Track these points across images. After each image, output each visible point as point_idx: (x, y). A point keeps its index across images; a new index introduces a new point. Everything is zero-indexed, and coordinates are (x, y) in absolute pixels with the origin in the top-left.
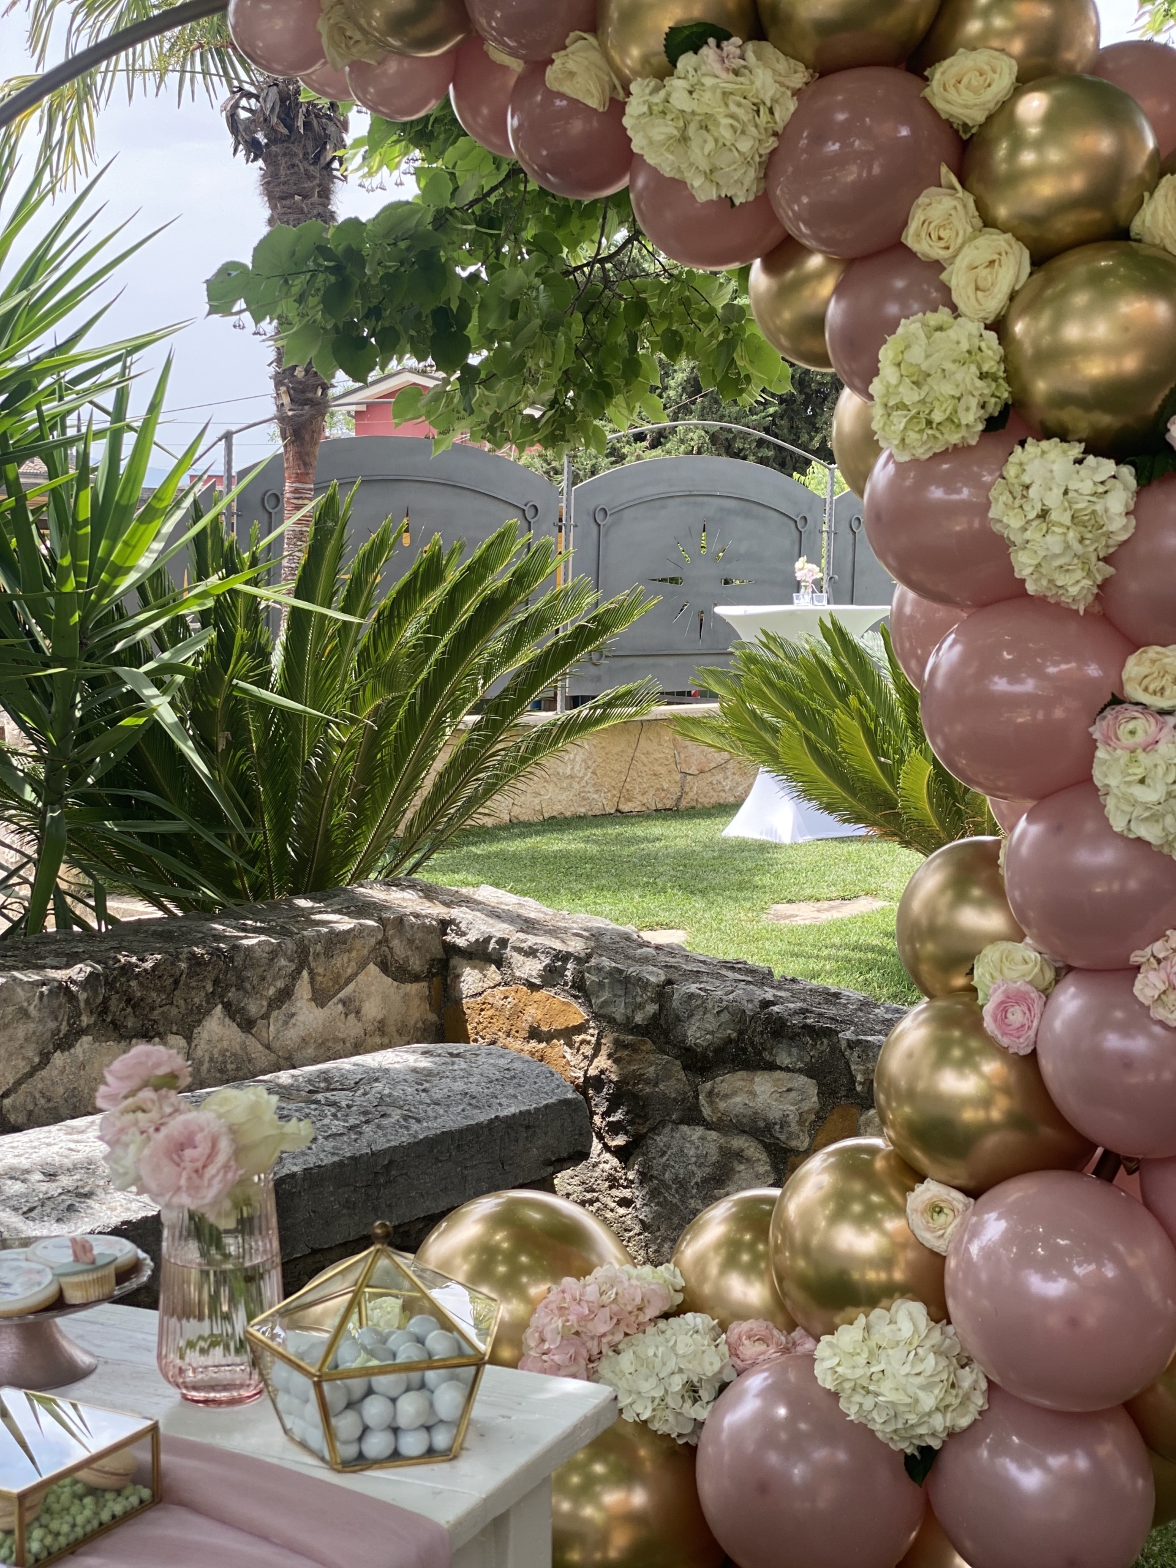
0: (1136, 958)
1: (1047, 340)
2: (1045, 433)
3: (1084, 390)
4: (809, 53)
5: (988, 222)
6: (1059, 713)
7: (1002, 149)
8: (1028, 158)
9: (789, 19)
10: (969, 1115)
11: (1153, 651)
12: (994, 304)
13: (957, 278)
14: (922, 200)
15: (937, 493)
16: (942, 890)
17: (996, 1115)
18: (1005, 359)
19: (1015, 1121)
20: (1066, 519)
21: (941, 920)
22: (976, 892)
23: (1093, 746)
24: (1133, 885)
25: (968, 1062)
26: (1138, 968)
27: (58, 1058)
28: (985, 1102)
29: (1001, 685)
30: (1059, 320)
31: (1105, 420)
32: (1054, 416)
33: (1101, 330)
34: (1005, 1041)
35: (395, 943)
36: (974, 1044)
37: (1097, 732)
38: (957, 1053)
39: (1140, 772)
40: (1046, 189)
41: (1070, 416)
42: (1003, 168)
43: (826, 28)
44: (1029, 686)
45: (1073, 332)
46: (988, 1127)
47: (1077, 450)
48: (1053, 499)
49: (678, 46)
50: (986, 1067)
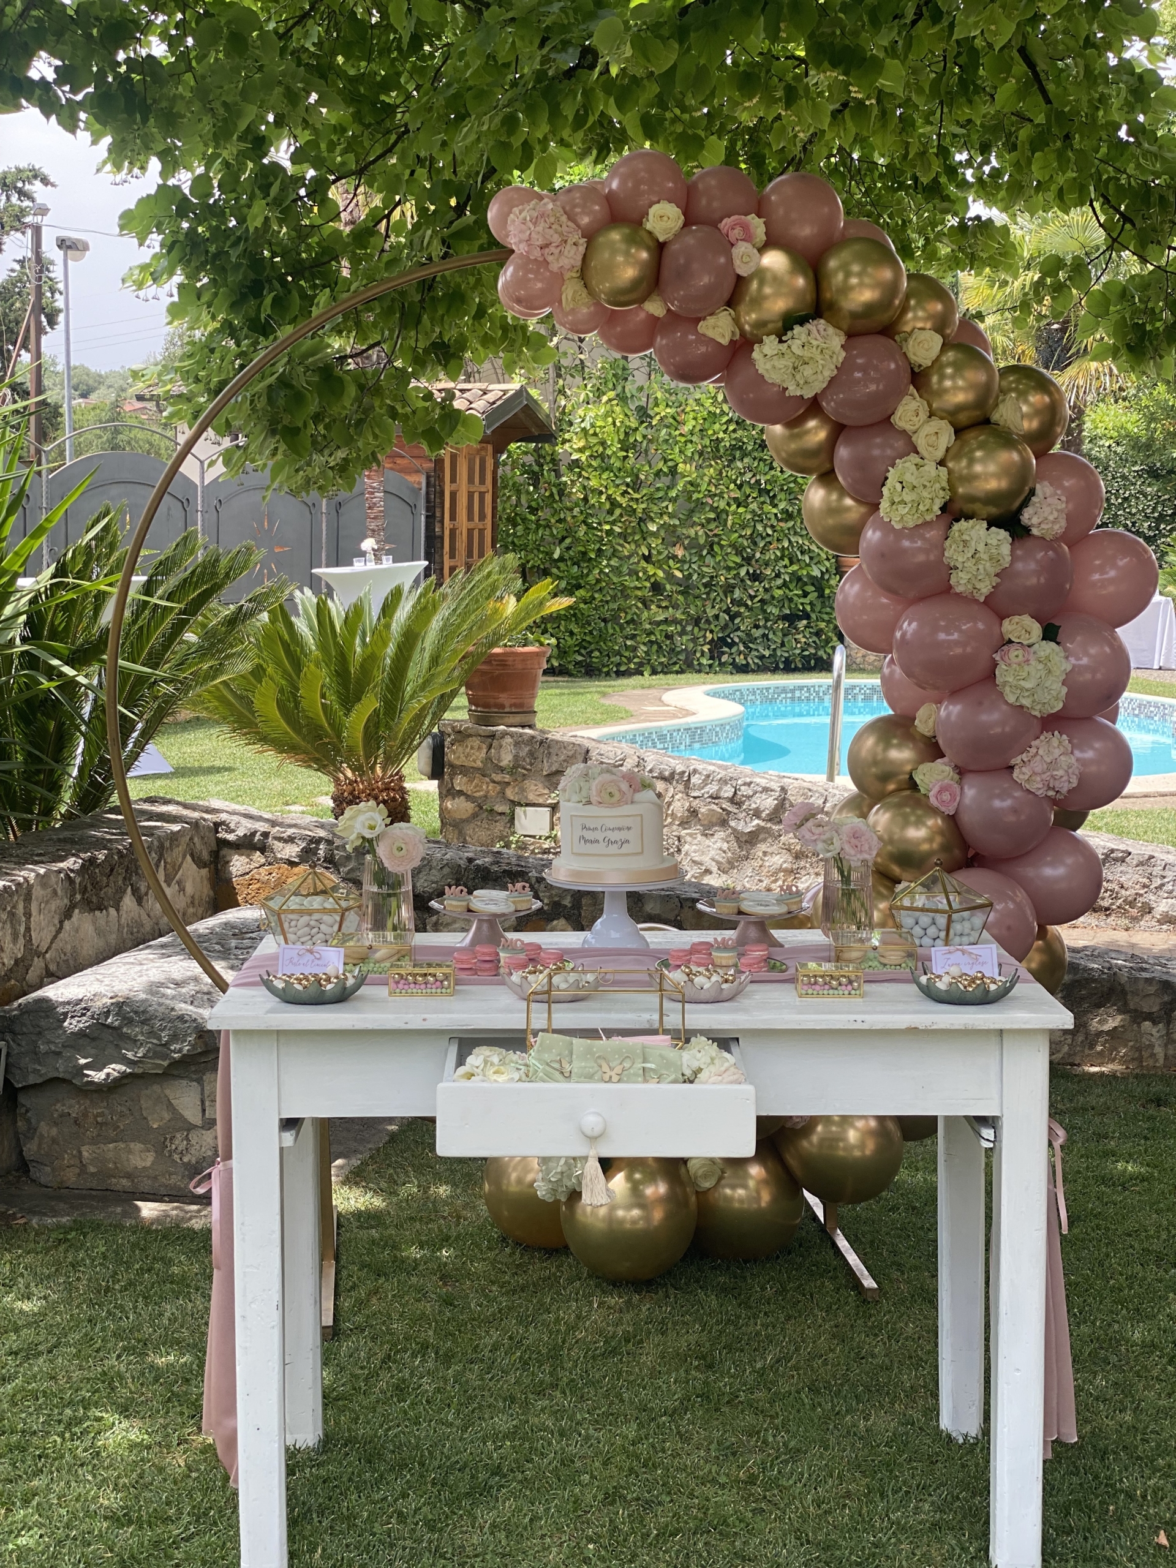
0: (1013, 762)
1: (965, 471)
2: (968, 517)
3: (981, 495)
4: (845, 327)
5: (931, 415)
6: (969, 650)
7: (935, 379)
8: (948, 383)
9: (840, 309)
10: (925, 847)
11: (1016, 618)
12: (940, 454)
13: (920, 441)
14: (904, 402)
15: (906, 543)
16: (877, 743)
17: (935, 846)
18: (949, 481)
19: (945, 848)
20: (985, 557)
21: (880, 757)
22: (895, 741)
23: (995, 665)
24: (1007, 729)
25: (919, 823)
26: (1012, 768)
27: (67, 924)
28: (930, 840)
29: (942, 636)
30: (972, 461)
31: (993, 510)
32: (968, 507)
33: (992, 468)
34: (943, 809)
35: (196, 840)
36: (919, 812)
37: (997, 657)
38: (913, 819)
39: (1025, 674)
40: (960, 398)
41: (977, 507)
42: (935, 387)
43: (855, 316)
44: (955, 636)
45: (978, 468)
46: (931, 853)
47: (985, 524)
48: (981, 547)
49: (789, 322)
50: (930, 822)
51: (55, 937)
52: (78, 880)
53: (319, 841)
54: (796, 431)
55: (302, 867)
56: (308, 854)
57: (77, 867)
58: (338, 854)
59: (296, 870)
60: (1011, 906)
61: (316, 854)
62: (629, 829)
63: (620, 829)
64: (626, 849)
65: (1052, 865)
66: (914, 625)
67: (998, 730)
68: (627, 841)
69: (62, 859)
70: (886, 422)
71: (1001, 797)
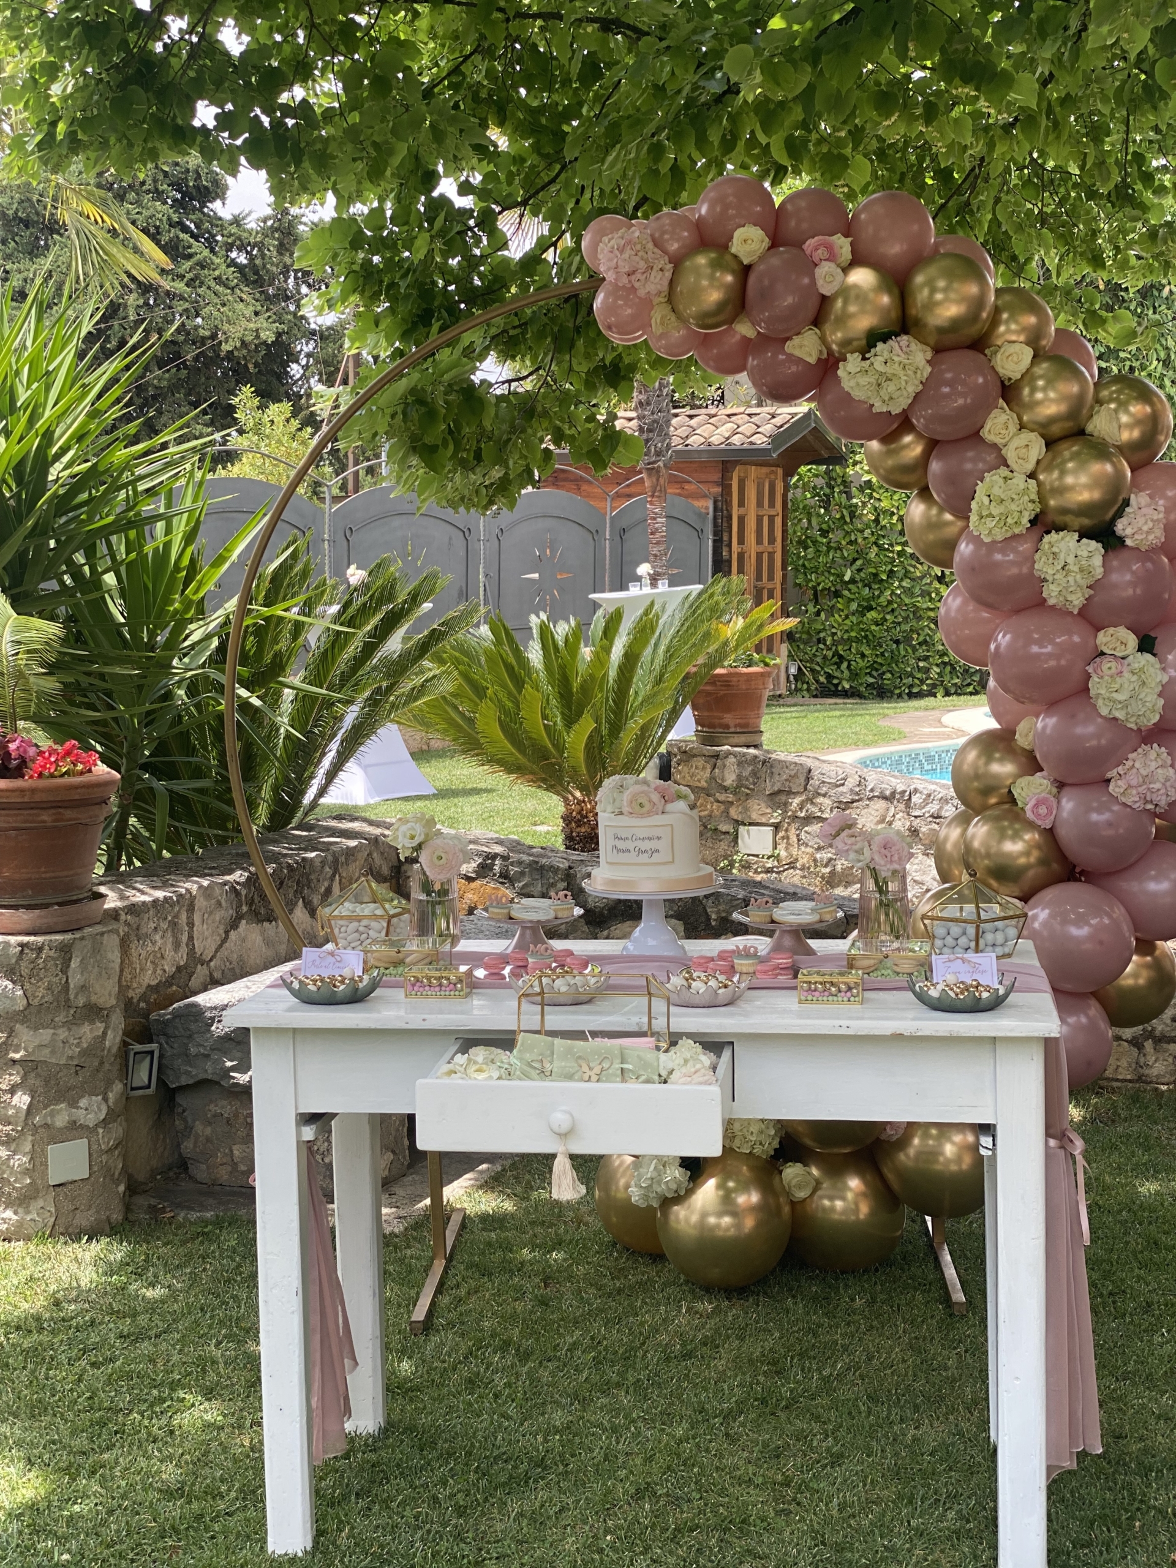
0: (1109, 775)
1: (1057, 483)
2: (1059, 529)
3: (1074, 507)
4: (932, 342)
5: (1022, 427)
6: (1063, 662)
7: (1026, 391)
8: (1039, 396)
9: (925, 325)
10: (1022, 861)
11: (1111, 630)
12: (1030, 466)
13: (1010, 454)
14: (992, 415)
15: (998, 557)
16: (979, 757)
17: (1032, 860)
18: (1039, 493)
19: (1042, 862)
20: (1076, 569)
21: (981, 771)
22: (997, 755)
23: (1088, 677)
24: (1103, 742)
25: (1016, 836)
26: (1109, 781)
27: (233, 934)
28: (1027, 854)
29: (1035, 649)
30: (1063, 473)
31: (1086, 522)
32: (1060, 519)
33: (1083, 479)
34: (1039, 823)
35: (375, 855)
36: (1017, 826)
37: (1090, 669)
38: (1010, 832)
39: (1117, 686)
40: (1051, 410)
41: (1068, 519)
42: (1027, 399)
43: (941, 331)
44: (1049, 649)
45: (1069, 480)
46: (1027, 868)
47: (1076, 536)
48: (1071, 559)
49: (874, 338)
50: (1027, 837)
51: (221, 946)
52: (244, 892)
53: (494, 857)
54: (893, 446)
55: (478, 882)
56: (484, 870)
57: (243, 879)
58: (513, 870)
59: (473, 885)
60: (1106, 921)
61: (492, 869)
62: (659, 838)
63: (650, 839)
64: (656, 858)
65: (1156, 879)
66: (1008, 637)
67: (1094, 743)
68: (657, 851)
69: (230, 872)
70: (975, 436)
71: (1099, 811)
